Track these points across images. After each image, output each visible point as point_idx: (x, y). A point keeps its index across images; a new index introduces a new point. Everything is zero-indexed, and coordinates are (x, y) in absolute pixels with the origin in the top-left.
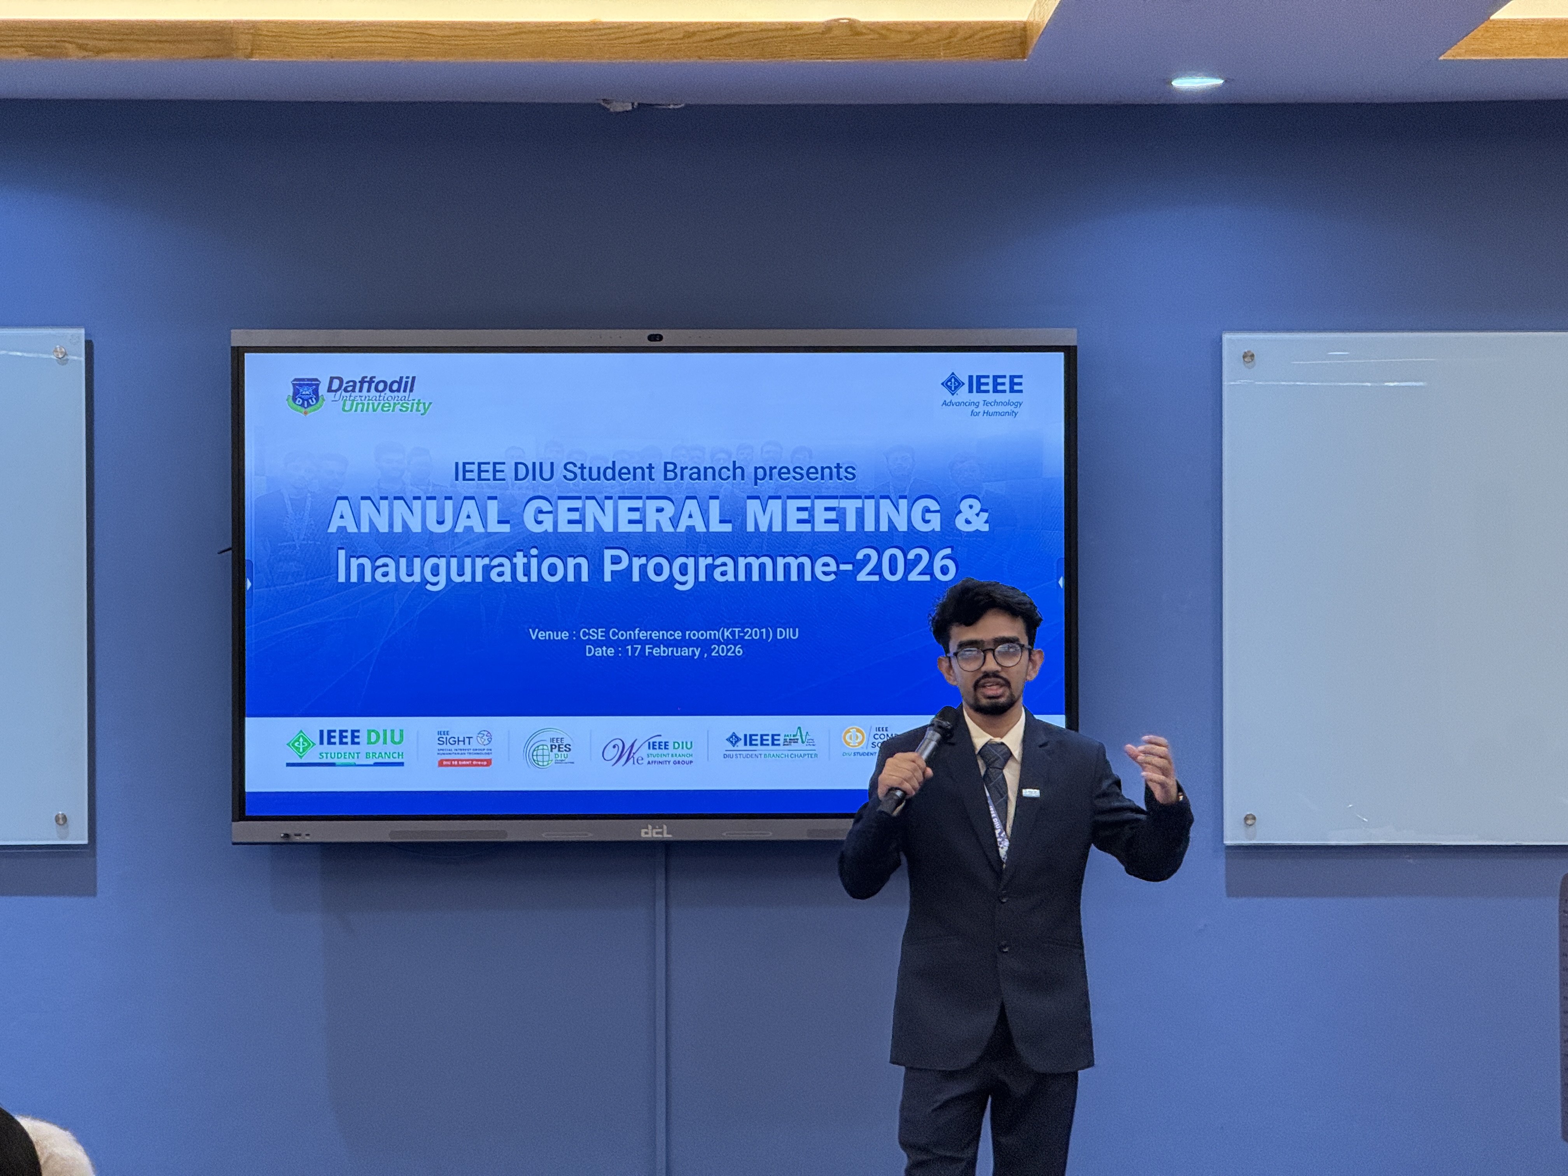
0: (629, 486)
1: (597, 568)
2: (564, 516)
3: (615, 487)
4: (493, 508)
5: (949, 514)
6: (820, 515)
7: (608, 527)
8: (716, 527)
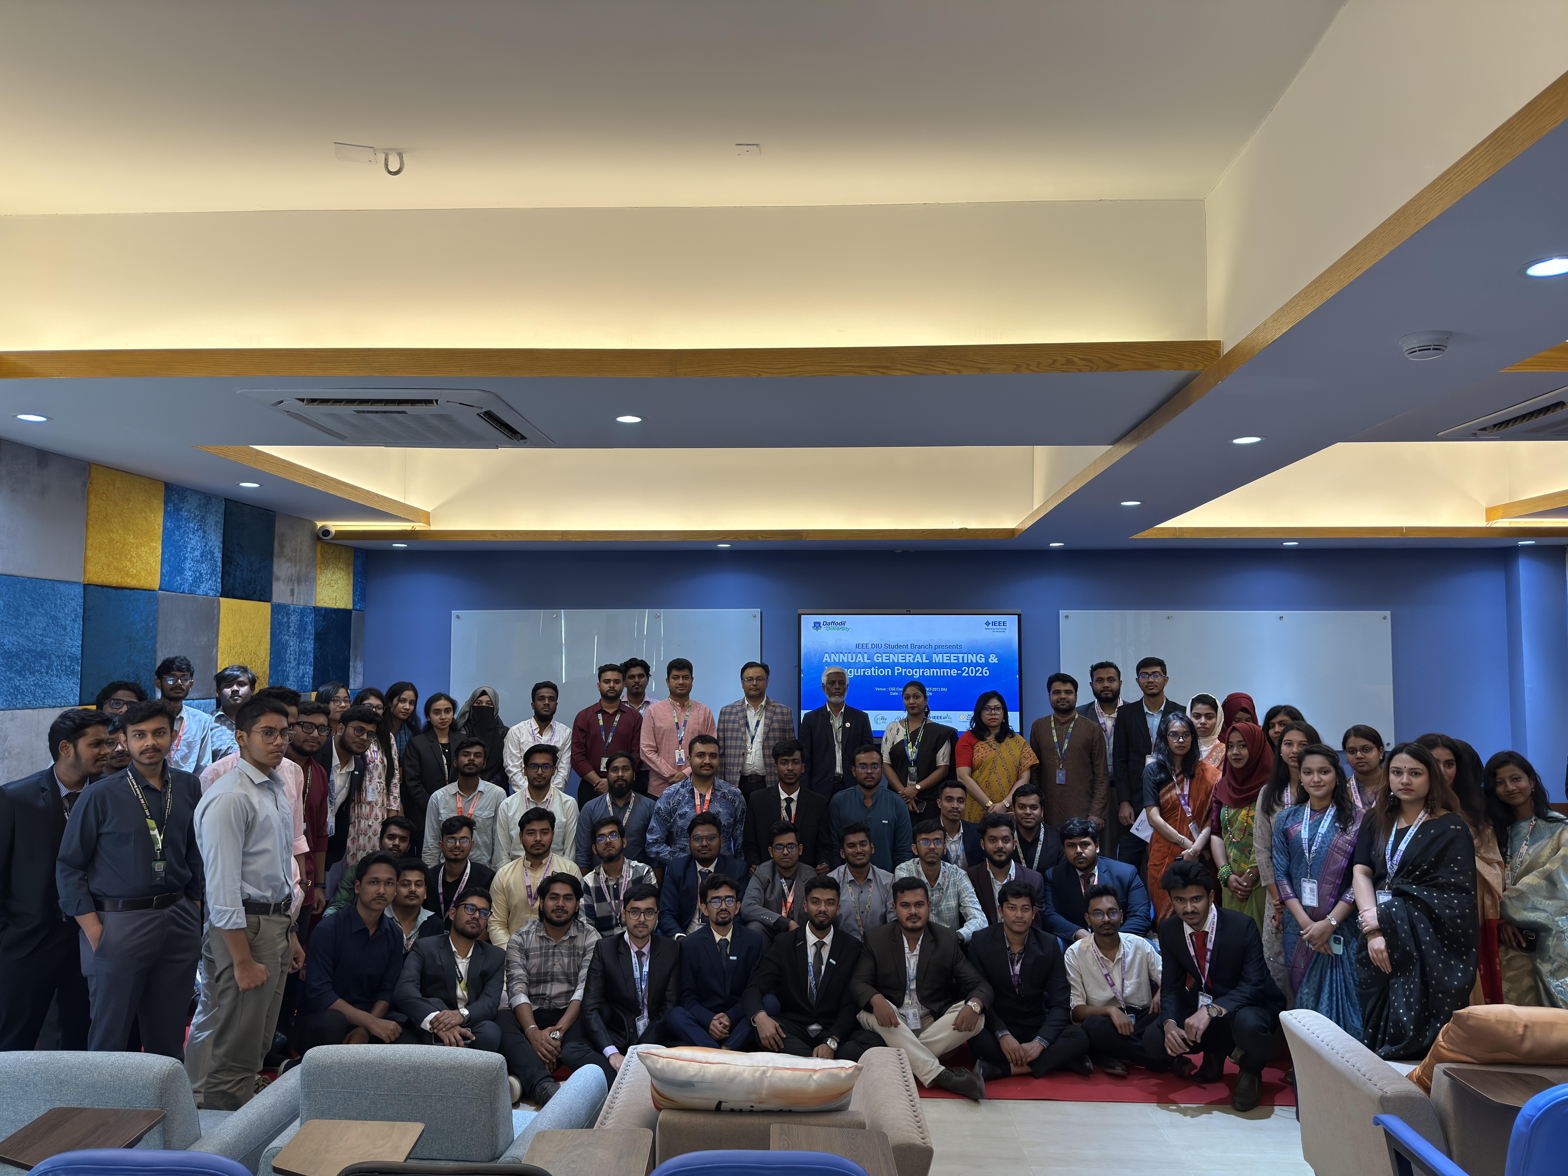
0: (902, 650)
1: (893, 672)
2: (884, 658)
3: (898, 650)
4: (866, 655)
5: (987, 658)
6: (952, 658)
7: (896, 661)
8: (925, 661)
